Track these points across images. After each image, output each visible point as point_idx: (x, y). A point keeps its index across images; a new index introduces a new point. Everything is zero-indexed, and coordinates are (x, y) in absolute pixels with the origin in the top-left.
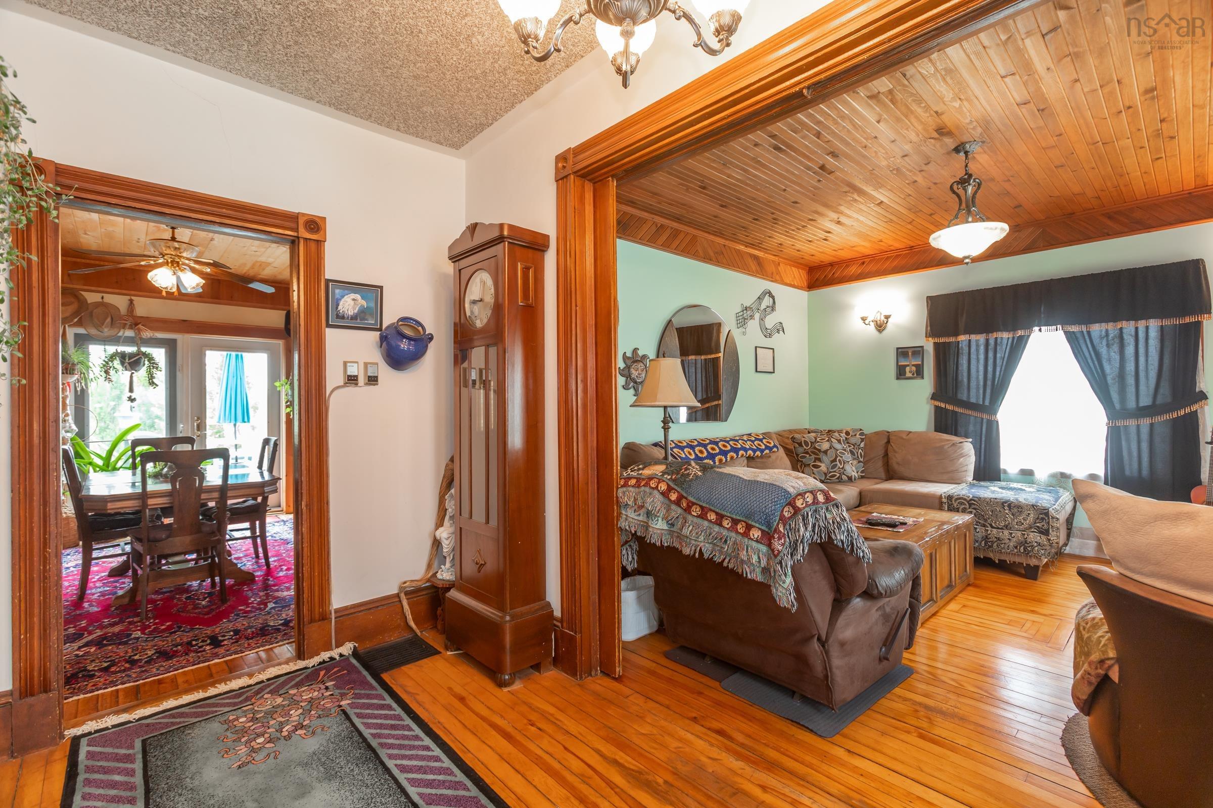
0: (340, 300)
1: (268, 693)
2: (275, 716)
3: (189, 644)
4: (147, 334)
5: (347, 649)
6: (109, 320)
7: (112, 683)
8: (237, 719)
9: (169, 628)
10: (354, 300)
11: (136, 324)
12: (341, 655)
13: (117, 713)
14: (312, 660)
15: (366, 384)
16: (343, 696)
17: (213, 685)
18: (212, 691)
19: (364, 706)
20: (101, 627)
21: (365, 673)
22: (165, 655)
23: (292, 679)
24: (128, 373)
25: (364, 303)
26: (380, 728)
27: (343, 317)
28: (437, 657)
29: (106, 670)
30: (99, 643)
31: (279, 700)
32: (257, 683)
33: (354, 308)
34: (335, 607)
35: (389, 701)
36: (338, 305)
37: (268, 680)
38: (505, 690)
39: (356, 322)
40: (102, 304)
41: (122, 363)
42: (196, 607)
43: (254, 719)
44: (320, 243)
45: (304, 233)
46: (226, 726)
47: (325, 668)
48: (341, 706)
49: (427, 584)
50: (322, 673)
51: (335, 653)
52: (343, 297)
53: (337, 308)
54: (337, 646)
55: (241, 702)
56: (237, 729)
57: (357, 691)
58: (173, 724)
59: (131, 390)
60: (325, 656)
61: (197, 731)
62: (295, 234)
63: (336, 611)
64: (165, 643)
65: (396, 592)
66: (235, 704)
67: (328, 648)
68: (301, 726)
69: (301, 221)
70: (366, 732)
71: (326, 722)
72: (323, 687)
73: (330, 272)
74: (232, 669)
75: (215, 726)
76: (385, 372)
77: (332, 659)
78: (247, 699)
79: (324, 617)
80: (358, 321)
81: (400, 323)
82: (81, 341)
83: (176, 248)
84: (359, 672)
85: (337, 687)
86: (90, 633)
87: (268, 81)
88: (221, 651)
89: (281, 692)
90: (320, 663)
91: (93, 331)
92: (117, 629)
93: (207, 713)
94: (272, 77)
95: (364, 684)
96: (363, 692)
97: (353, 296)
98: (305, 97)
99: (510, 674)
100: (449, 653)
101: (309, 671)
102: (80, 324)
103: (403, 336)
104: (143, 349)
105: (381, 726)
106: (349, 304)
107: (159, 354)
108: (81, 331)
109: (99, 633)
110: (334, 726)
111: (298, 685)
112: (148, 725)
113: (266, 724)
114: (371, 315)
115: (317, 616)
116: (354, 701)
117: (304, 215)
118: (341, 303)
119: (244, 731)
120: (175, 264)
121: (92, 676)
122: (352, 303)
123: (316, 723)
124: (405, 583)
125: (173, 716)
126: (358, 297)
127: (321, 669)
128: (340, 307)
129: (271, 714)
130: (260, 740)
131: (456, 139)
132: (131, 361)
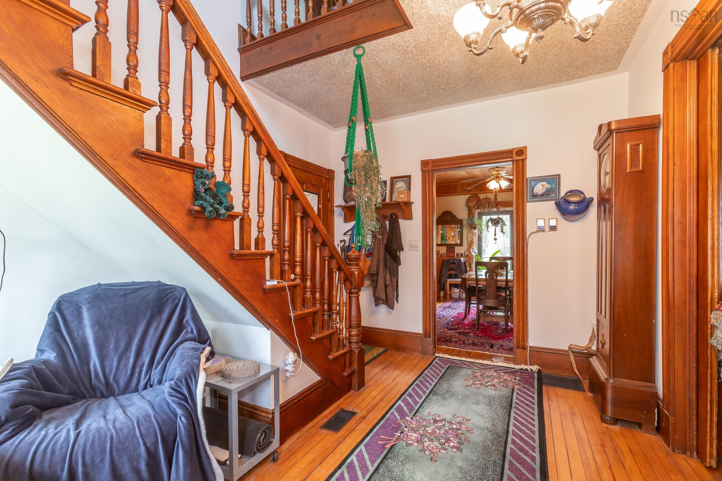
0: (535, 187)
1: (493, 370)
2: (489, 378)
3: (484, 344)
4: (502, 209)
5: (535, 368)
6: (487, 205)
7: (455, 347)
8: (477, 373)
9: (482, 336)
10: (542, 185)
11: (497, 205)
12: (531, 370)
13: (449, 355)
14: (517, 366)
15: (550, 230)
16: (518, 384)
17: (478, 359)
18: (477, 361)
19: (523, 392)
20: (464, 329)
21: (536, 381)
22: (474, 344)
23: (506, 370)
24: (494, 227)
25: (549, 186)
26: (521, 402)
27: (536, 196)
28: (581, 393)
29: (456, 342)
30: (460, 333)
31: (495, 374)
32: (493, 365)
33: (542, 190)
34: (530, 345)
35: (536, 396)
36: (533, 190)
37: (497, 366)
38: (604, 425)
40: (486, 199)
41: (492, 223)
42: (496, 331)
43: (482, 375)
44: (523, 160)
45: (516, 158)
46: (472, 373)
47: (521, 372)
48: (514, 387)
49: (586, 351)
50: (519, 373)
51: (529, 367)
52: (536, 185)
53: (533, 191)
54: (530, 365)
55: (483, 369)
56: (475, 375)
57: (525, 385)
58: (460, 365)
59: (495, 235)
60: (523, 367)
61: (464, 370)
62: (512, 159)
63: (530, 347)
64: (476, 340)
65: (567, 349)
66: (480, 368)
67: (526, 364)
68: (494, 386)
69: (514, 152)
70: (514, 400)
71: (503, 389)
72: (514, 377)
73: (530, 173)
74: (490, 358)
75: (469, 371)
76: (564, 224)
77: (527, 369)
78: (486, 369)
79: (524, 348)
80: (545, 196)
81: (569, 194)
82: (480, 215)
84: (534, 380)
85: (519, 380)
86: (460, 330)
88: (491, 350)
89: (498, 372)
90: (521, 369)
91: (483, 211)
92: (467, 331)
93: (471, 367)
95: (533, 386)
96: (528, 387)
97: (542, 183)
99: (610, 417)
100: (590, 394)
101: (515, 370)
102: (478, 208)
103: (570, 203)
104: (499, 216)
105: (522, 402)
106: (539, 188)
107: (506, 218)
108: (479, 211)
109: (462, 330)
110: (506, 391)
111: (506, 373)
112: (454, 362)
113: (484, 379)
114: (553, 192)
115: (521, 346)
116: (521, 388)
117: (515, 148)
118: (535, 189)
119: (476, 377)
120: (497, 178)
121: (452, 342)
122: (542, 187)
123: (500, 387)
124: (571, 345)
125: (462, 363)
126: (545, 183)
127: (519, 372)
128: (534, 191)
129: (488, 377)
130: (478, 382)
131: (610, 66)
132: (496, 222)
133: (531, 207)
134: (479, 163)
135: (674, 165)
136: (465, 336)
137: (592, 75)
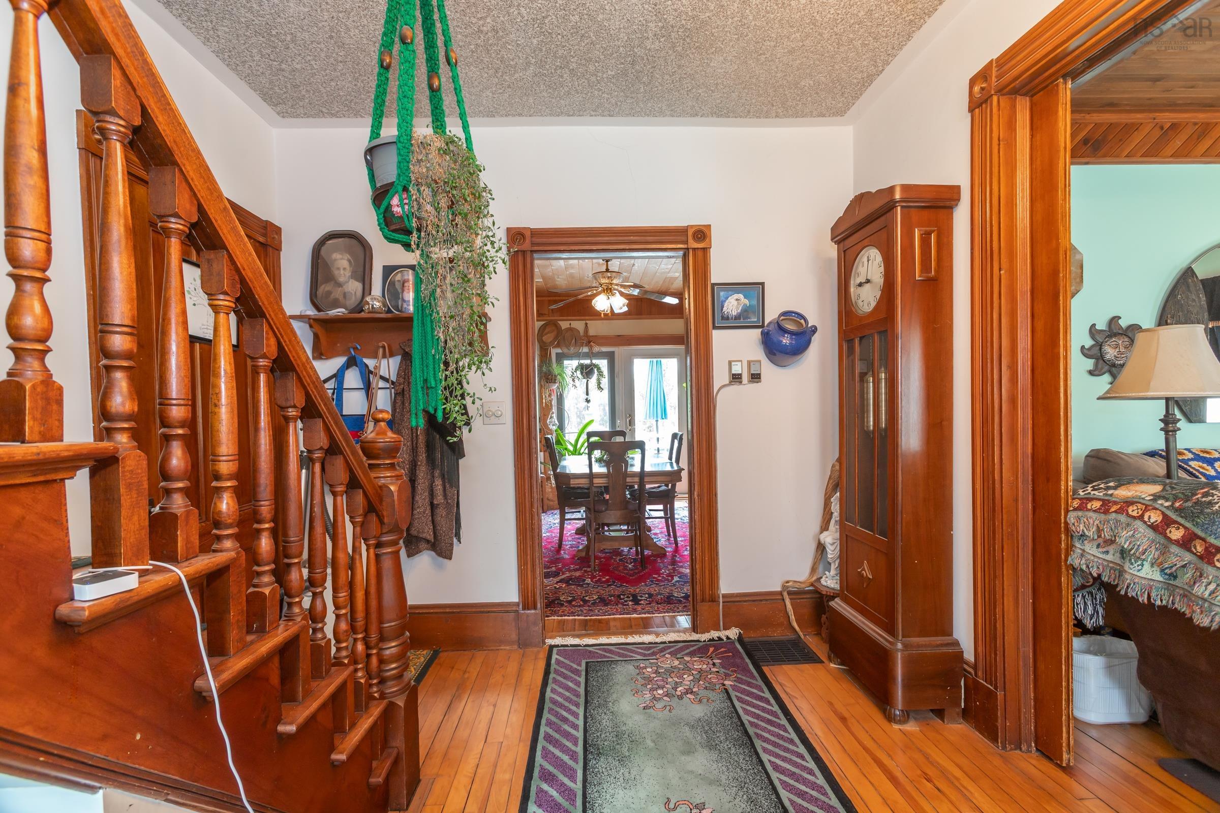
0: (725, 301)
1: (669, 653)
2: (672, 675)
3: (619, 596)
4: (596, 349)
5: (733, 633)
6: (574, 341)
7: (573, 614)
8: (645, 668)
9: (607, 581)
10: (737, 300)
11: (589, 342)
12: (728, 638)
13: (574, 636)
14: (703, 635)
15: (750, 382)
16: (727, 676)
17: (632, 634)
18: (630, 639)
19: (743, 692)
20: (570, 571)
21: (748, 660)
22: (603, 601)
23: (687, 647)
24: (585, 381)
25: (747, 302)
26: (758, 719)
27: (728, 318)
28: (819, 665)
29: (570, 602)
30: (567, 581)
31: (676, 663)
32: (662, 643)
33: (737, 308)
34: (723, 592)
35: (767, 695)
36: (723, 307)
37: (670, 642)
38: (896, 727)
39: (739, 322)
40: (570, 329)
41: (582, 373)
42: (625, 568)
43: (656, 672)
44: (705, 250)
45: (693, 244)
46: (637, 671)
47: (714, 646)
48: (724, 685)
49: (811, 588)
50: (711, 649)
51: (723, 634)
52: (727, 298)
53: (722, 310)
54: (725, 629)
55: (649, 655)
56: (645, 676)
57: (739, 676)
58: (605, 657)
59: (587, 394)
60: (714, 634)
61: (619, 668)
62: (685, 246)
63: (724, 596)
64: (606, 592)
65: (779, 589)
66: (645, 655)
67: (718, 629)
68: (691, 691)
69: (690, 233)
70: (745, 718)
71: (711, 694)
72: (711, 662)
73: (717, 275)
74: (644, 626)
75: (630, 668)
76: (767, 369)
77: (720, 639)
78: (654, 654)
79: (714, 599)
80: (742, 320)
81: (782, 318)
82: (560, 358)
83: (609, 277)
84: (742, 658)
85: (723, 666)
86: (563, 574)
87: (662, 113)
88: (639, 608)
89: (678, 656)
90: (710, 640)
91: (566, 350)
92: (578, 574)
93: (626, 656)
94: (664, 108)
95: (746, 671)
96: (744, 678)
97: (736, 296)
98: (691, 116)
99: (902, 711)
100: (832, 665)
101: (701, 644)
102: (558, 346)
103: (784, 331)
104: (594, 361)
105: (758, 717)
106: (733, 305)
107: (603, 364)
108: (559, 351)
109: (568, 574)
110: (717, 701)
111: (691, 654)
112: (590, 652)
113: (665, 680)
114: (754, 313)
115: (707, 597)
116: (736, 684)
117: (692, 226)
118: (726, 305)
119: (649, 680)
120: (609, 290)
121: (562, 605)
122: (736, 303)
123: (703, 693)
124: (788, 582)
125: (605, 650)
126: (741, 296)
127: (710, 646)
128: (725, 309)
129: (670, 671)
130: (660, 692)
131: (841, 105)
132: (587, 371)
133: (719, 338)
134: (627, 247)
135: (1000, 270)
136: (579, 585)
137: (811, 116)
